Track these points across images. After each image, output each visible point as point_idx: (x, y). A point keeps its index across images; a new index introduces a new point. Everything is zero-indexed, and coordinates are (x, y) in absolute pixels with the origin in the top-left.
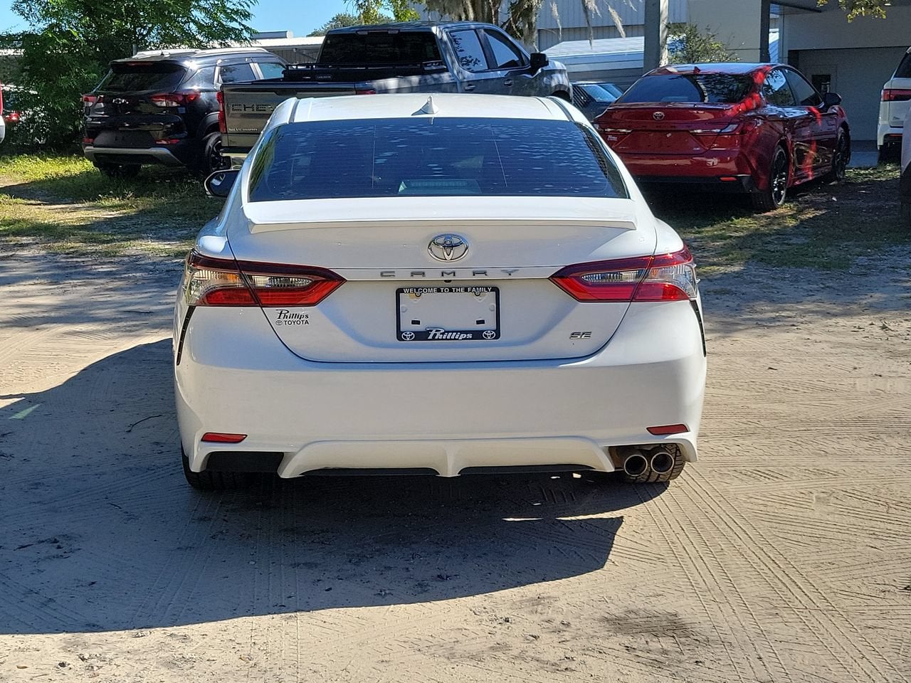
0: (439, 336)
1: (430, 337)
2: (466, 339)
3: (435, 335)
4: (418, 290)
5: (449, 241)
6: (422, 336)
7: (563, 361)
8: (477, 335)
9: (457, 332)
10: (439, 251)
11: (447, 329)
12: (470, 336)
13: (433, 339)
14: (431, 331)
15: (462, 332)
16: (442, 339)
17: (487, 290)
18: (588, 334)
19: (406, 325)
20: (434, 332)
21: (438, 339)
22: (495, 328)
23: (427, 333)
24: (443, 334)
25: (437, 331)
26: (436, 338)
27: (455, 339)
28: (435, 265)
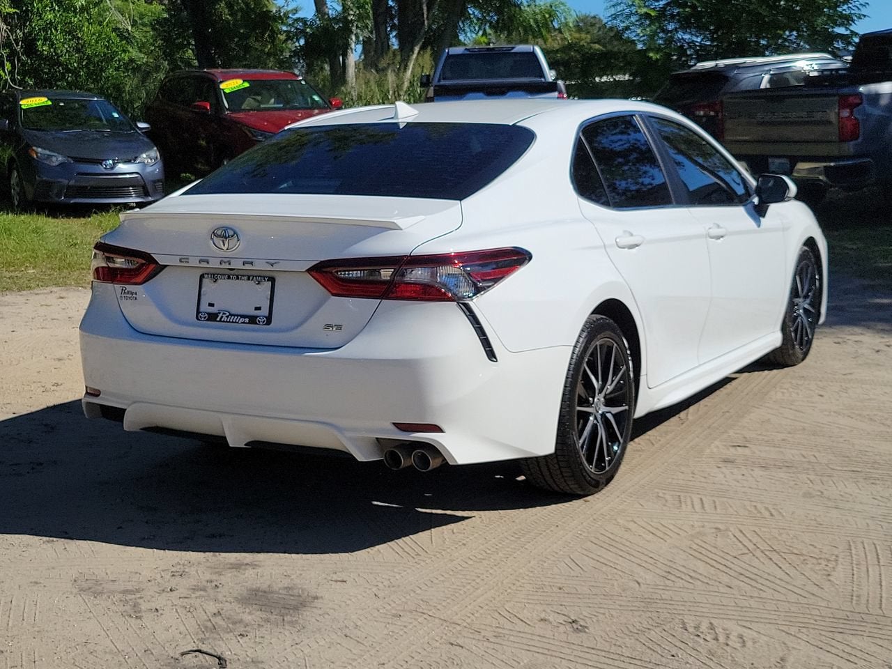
0: (225, 318)
1: (218, 319)
2: (244, 323)
3: (222, 317)
4: (215, 277)
5: (225, 233)
6: (212, 317)
7: (309, 350)
8: (253, 320)
9: (238, 316)
10: (219, 241)
11: (233, 312)
12: (247, 320)
13: (220, 321)
14: (220, 313)
15: (243, 316)
16: (227, 321)
17: (264, 279)
18: (339, 327)
19: (205, 308)
20: (220, 315)
21: (224, 321)
22: (267, 314)
23: (216, 315)
24: (227, 317)
25: (224, 314)
26: (223, 320)
27: (236, 322)
28: (216, 253)
